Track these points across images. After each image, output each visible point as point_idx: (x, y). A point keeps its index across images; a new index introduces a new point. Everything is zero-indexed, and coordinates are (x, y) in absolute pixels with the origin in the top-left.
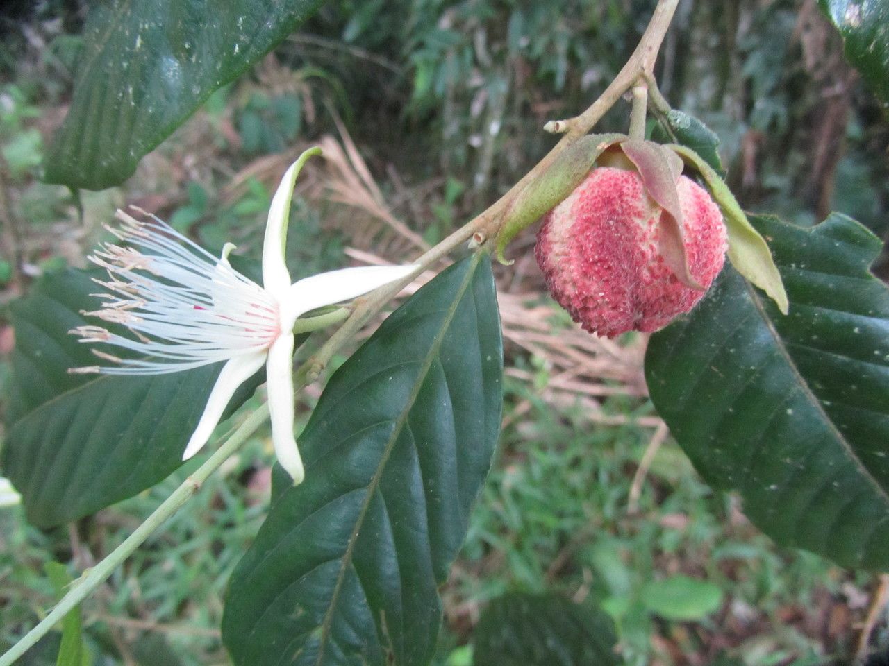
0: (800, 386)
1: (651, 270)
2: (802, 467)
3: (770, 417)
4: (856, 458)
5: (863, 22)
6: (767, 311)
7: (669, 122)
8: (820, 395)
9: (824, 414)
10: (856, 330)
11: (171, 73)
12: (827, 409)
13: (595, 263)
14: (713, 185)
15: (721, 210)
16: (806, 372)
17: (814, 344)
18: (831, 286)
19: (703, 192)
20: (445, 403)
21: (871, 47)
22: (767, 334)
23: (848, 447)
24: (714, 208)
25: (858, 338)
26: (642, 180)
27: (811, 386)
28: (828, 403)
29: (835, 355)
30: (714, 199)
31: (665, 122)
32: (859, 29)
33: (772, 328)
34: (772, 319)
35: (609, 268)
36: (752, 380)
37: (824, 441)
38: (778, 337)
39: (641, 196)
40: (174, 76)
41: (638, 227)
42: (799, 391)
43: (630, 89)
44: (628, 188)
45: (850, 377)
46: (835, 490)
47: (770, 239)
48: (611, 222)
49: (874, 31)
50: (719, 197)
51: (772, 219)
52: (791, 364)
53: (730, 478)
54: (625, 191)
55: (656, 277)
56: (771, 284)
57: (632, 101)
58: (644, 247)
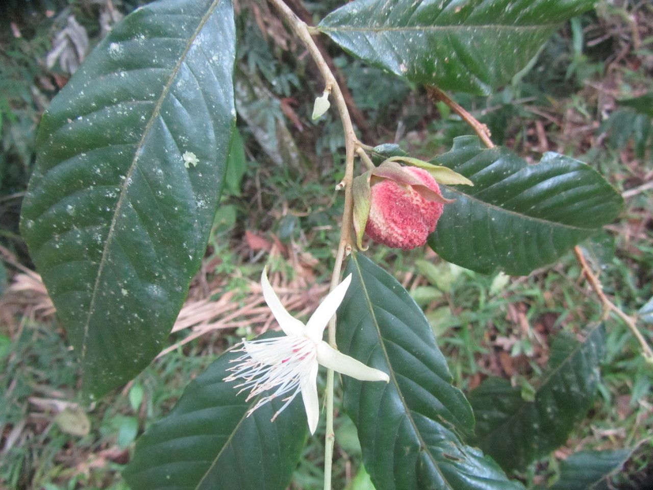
0: (489, 207)
1: (423, 208)
2: (512, 236)
3: (488, 227)
4: (526, 216)
5: (408, 67)
6: (458, 190)
7: (376, 152)
8: (498, 204)
9: (504, 210)
10: (493, 172)
11: (156, 292)
12: (504, 207)
13: (403, 222)
14: (413, 162)
15: (423, 169)
16: (487, 200)
17: (483, 188)
18: (473, 163)
19: (412, 167)
20: (392, 318)
21: (416, 72)
22: (464, 198)
23: (520, 215)
24: (420, 170)
25: (495, 173)
26: (392, 180)
27: (492, 204)
28: (502, 205)
29: (492, 186)
30: (418, 167)
31: (375, 153)
32: (408, 70)
33: (464, 195)
34: (462, 191)
35: (410, 220)
36: (472, 219)
37: (512, 220)
38: (469, 196)
39: (399, 186)
40: (158, 292)
41: (407, 198)
42: (490, 209)
43: (355, 152)
44: (391, 187)
45: (503, 189)
46: (529, 234)
47: (441, 164)
48: (397, 203)
49: (413, 67)
50: (418, 165)
51: (436, 157)
52: (481, 202)
53: (493, 264)
54: (391, 189)
55: (428, 209)
56: (460, 180)
57: (358, 155)
58: (415, 202)
